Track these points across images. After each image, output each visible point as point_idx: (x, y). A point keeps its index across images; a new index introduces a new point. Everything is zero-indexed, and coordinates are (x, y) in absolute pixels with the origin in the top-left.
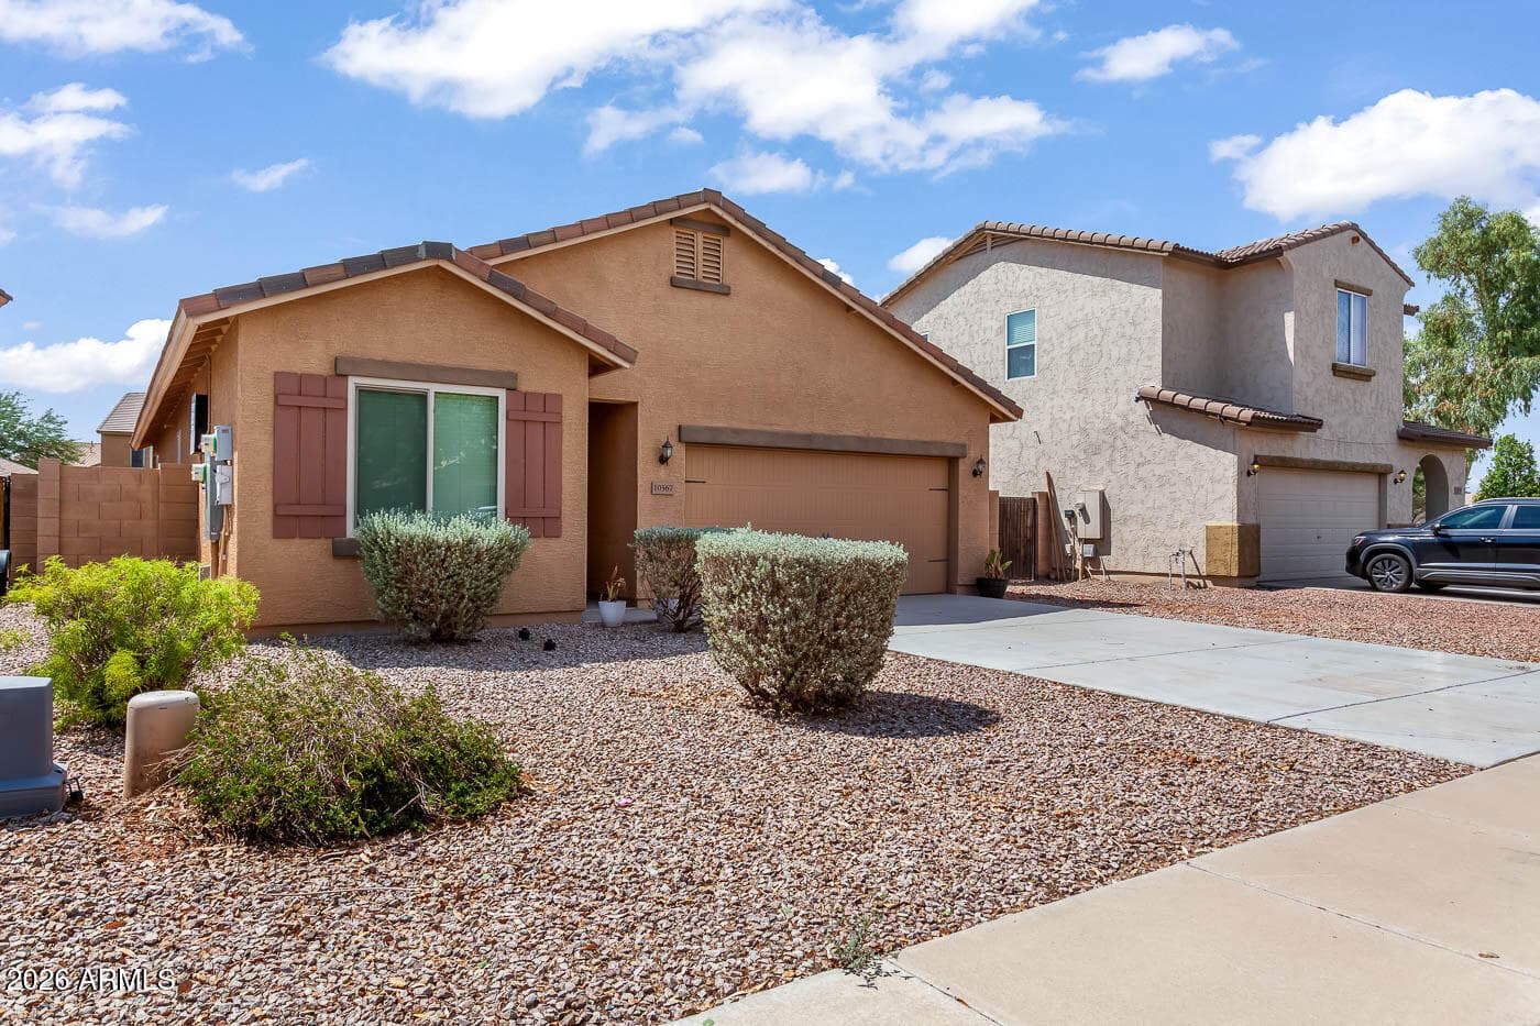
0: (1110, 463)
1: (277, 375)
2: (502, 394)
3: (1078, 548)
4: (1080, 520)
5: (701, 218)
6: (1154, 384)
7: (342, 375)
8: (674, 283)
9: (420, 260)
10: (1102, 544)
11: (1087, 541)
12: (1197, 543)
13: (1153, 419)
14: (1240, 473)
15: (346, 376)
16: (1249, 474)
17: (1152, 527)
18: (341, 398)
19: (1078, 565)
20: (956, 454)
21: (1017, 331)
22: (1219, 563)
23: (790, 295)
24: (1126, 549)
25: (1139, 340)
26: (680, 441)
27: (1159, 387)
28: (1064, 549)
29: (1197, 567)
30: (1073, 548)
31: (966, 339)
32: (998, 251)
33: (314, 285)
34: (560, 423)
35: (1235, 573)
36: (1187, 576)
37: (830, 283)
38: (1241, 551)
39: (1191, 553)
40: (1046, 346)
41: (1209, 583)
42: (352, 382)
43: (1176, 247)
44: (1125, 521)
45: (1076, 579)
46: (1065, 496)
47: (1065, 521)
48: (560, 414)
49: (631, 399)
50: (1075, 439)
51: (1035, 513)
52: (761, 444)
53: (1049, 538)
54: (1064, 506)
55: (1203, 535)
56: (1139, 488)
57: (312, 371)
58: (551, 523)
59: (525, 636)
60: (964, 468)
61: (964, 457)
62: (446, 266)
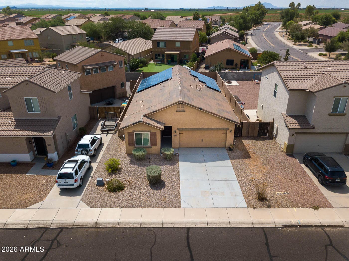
1: (128, 133)
2: (149, 133)
4: (275, 130)
6: (285, 112)
8: (177, 111)
9: (139, 123)
11: (275, 134)
14: (290, 136)
16: (292, 136)
17: (281, 137)
18: (133, 135)
19: (274, 138)
24: (278, 139)
25: (285, 102)
26: (178, 130)
29: (283, 148)
31: (271, 83)
34: (156, 135)
35: (285, 152)
37: (200, 109)
38: (287, 148)
39: (283, 145)
42: (134, 133)
44: (279, 133)
46: (275, 124)
49: (171, 125)
50: (277, 114)
51: (269, 125)
53: (272, 130)
56: (281, 129)
57: (131, 132)
58: (156, 145)
59: (150, 158)
60: (228, 131)
61: (228, 130)
62: (142, 123)
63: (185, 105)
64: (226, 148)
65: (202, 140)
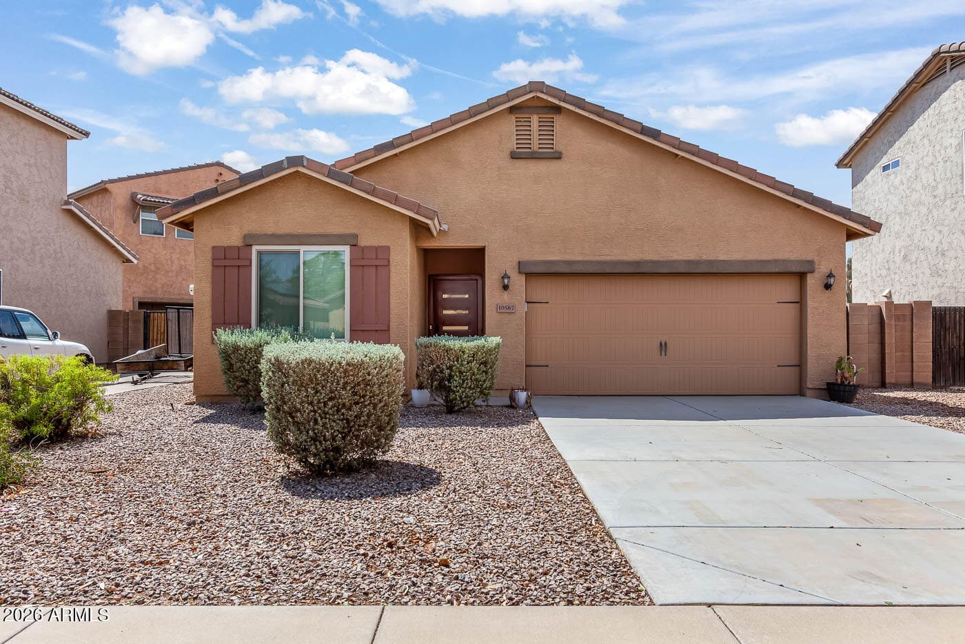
1: (214, 248)
2: (346, 249)
5: (530, 104)
7: (249, 245)
8: (514, 156)
9: (284, 169)
15: (251, 245)
18: (247, 259)
20: (806, 270)
23: (620, 152)
26: (519, 272)
33: (223, 193)
34: (388, 265)
37: (649, 136)
42: (255, 249)
48: (388, 259)
49: (479, 244)
52: (591, 271)
57: (232, 244)
58: (382, 333)
60: (812, 282)
61: (812, 272)
62: (301, 169)
63: (559, 121)
64: (808, 392)
65: (663, 347)
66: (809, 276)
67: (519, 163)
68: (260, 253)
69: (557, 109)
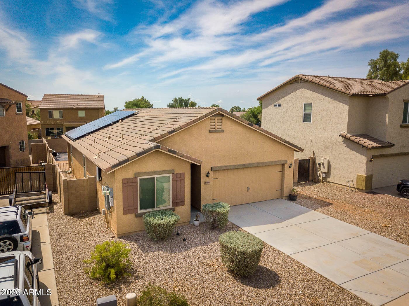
0: (331, 152)
1: (123, 179)
3: (321, 174)
4: (322, 167)
5: (217, 115)
6: (345, 132)
7: (136, 177)
8: (210, 132)
9: (153, 150)
10: (328, 174)
11: (323, 173)
12: (354, 178)
13: (344, 142)
14: (367, 161)
16: (370, 161)
17: (342, 172)
18: (136, 182)
19: (321, 179)
20: (285, 163)
21: (307, 109)
22: (359, 185)
23: (239, 129)
24: (335, 177)
25: (341, 118)
26: (211, 170)
27: (346, 133)
28: (317, 173)
29: (354, 185)
30: (320, 173)
31: (292, 108)
32: (302, 84)
33: (131, 160)
34: (184, 179)
35: (364, 189)
36: (351, 187)
37: (250, 125)
38: (366, 183)
39: (352, 181)
40: (314, 115)
41: (357, 190)
42: (138, 178)
43: (354, 94)
44: (335, 169)
45: (320, 182)
46: (318, 159)
47: (318, 166)
48: (184, 177)
50: (322, 143)
51: (309, 163)
53: (313, 170)
54: (318, 161)
55: (356, 176)
56: (339, 160)
57: (130, 177)
58: (182, 203)
59: (178, 234)
61: (287, 163)
62: (159, 150)
63: (223, 119)
64: (284, 198)
65: (248, 189)
66: (286, 165)
67: (211, 134)
68: (140, 179)
69: (223, 116)
